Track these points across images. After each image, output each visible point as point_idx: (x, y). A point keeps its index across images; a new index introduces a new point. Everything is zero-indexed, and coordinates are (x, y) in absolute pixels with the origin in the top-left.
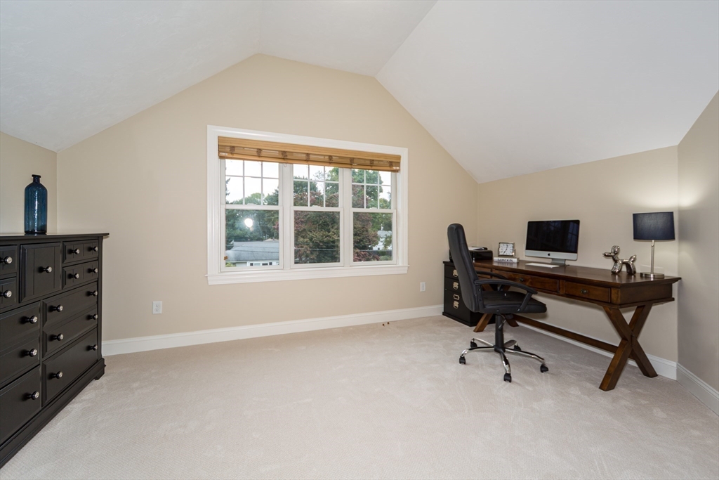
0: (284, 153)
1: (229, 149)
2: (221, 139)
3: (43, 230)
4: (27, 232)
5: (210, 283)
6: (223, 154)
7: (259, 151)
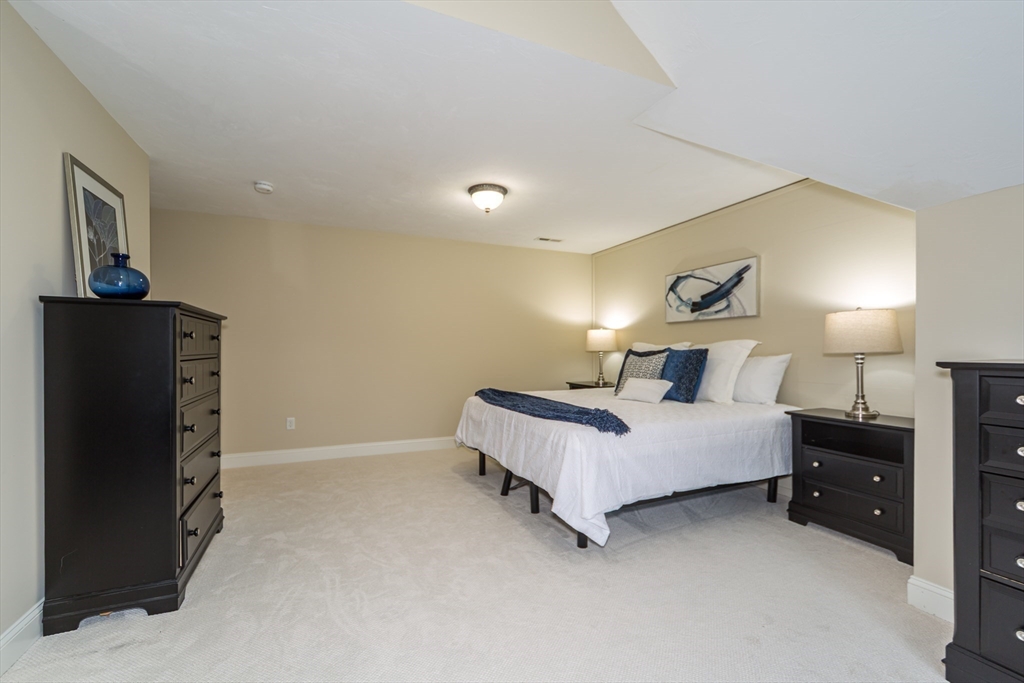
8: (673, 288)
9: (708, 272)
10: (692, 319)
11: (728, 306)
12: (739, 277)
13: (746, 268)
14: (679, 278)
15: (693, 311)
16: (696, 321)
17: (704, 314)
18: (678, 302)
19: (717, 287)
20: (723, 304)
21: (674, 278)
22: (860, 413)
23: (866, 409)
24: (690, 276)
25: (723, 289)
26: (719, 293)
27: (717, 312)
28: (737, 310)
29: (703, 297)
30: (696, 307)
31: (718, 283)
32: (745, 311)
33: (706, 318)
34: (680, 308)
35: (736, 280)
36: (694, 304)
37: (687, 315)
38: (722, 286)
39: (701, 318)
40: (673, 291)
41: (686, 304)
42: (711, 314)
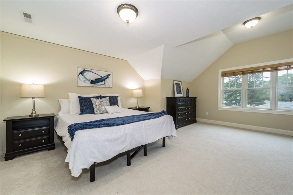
0: (242, 72)
1: (224, 74)
2: (222, 72)
3: (188, 96)
4: (187, 97)
5: (219, 109)
6: (223, 76)
7: (234, 73)
8: (81, 73)
9: (97, 72)
10: (91, 86)
11: (104, 84)
12: (108, 76)
13: (110, 75)
14: (84, 70)
15: (91, 83)
16: (92, 87)
17: (96, 85)
18: (85, 79)
19: (101, 77)
20: (103, 83)
21: (83, 70)
22: (138, 107)
23: (138, 106)
24: (90, 71)
25: (103, 79)
26: (101, 79)
27: (100, 85)
28: (107, 85)
29: (95, 79)
30: (92, 82)
31: (101, 76)
32: (109, 86)
33: (97, 86)
34: (85, 81)
35: (107, 77)
36: (92, 81)
37: (89, 84)
38: (102, 78)
39: (95, 86)
40: (82, 74)
41: (88, 80)
42: (99, 85)
